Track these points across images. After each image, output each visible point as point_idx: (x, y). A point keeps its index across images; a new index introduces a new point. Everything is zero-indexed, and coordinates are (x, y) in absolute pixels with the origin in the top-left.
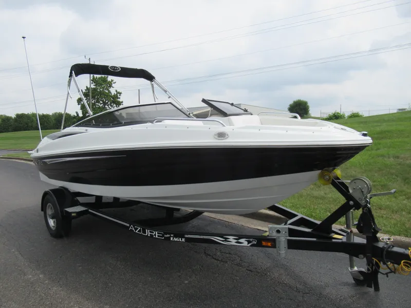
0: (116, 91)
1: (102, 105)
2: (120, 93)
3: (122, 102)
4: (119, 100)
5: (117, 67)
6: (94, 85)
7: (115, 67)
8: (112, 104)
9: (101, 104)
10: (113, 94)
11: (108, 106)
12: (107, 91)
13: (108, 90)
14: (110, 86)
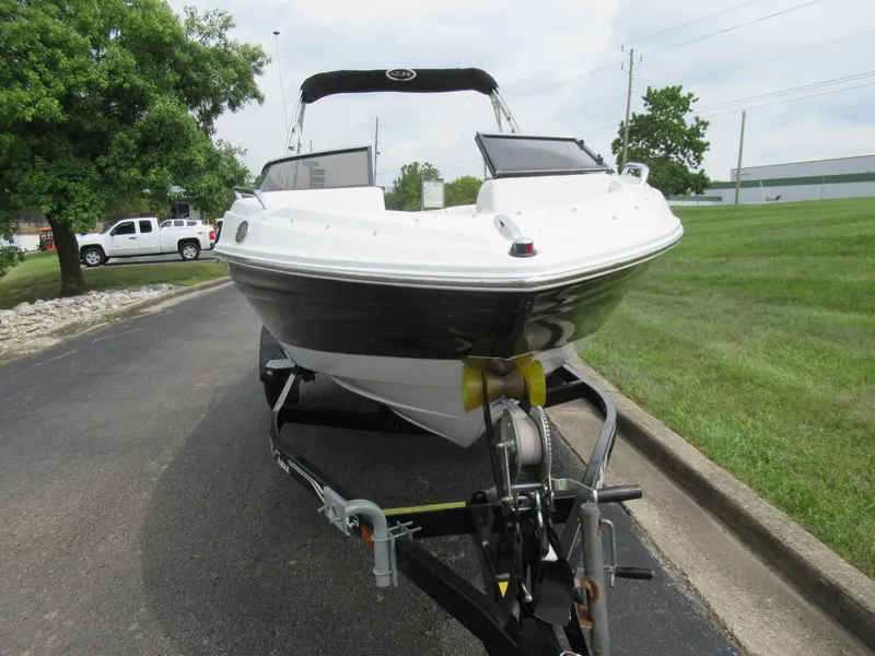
0: (697, 119)
1: (663, 152)
2: (706, 124)
3: (708, 144)
4: (701, 139)
5: (406, 71)
6: (649, 109)
7: (401, 71)
8: (686, 151)
9: (661, 150)
10: (689, 127)
11: (676, 154)
12: (675, 121)
13: (679, 118)
14: (685, 109)
